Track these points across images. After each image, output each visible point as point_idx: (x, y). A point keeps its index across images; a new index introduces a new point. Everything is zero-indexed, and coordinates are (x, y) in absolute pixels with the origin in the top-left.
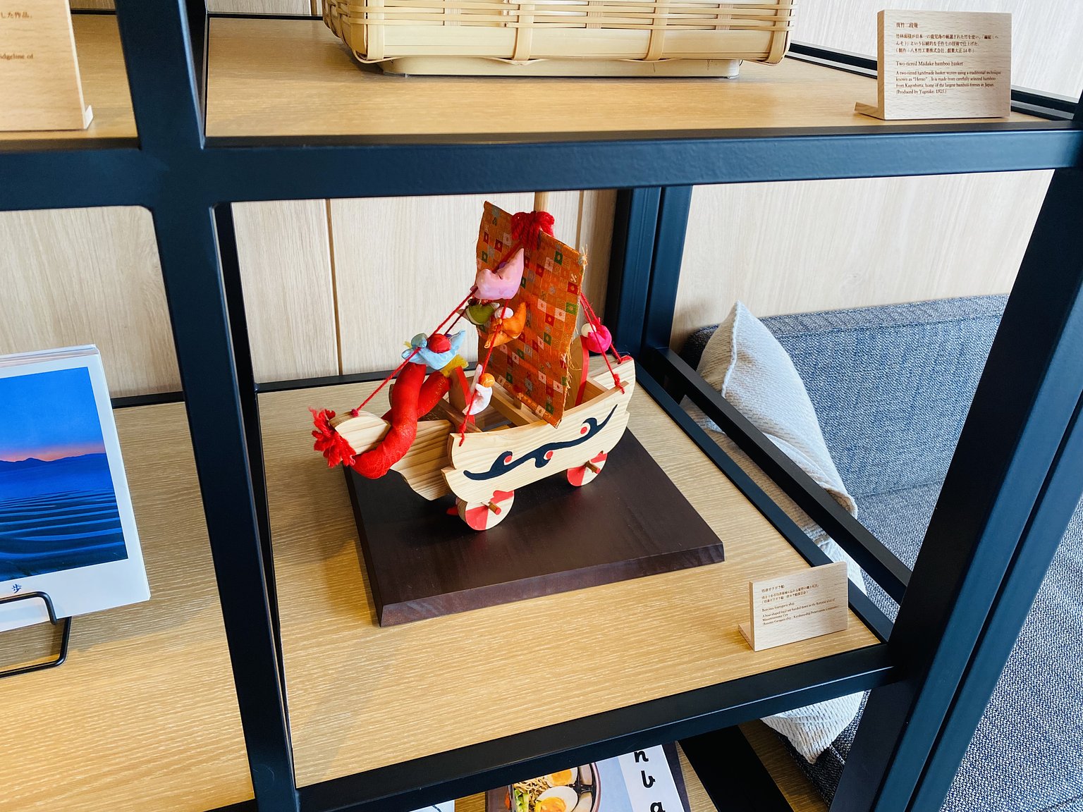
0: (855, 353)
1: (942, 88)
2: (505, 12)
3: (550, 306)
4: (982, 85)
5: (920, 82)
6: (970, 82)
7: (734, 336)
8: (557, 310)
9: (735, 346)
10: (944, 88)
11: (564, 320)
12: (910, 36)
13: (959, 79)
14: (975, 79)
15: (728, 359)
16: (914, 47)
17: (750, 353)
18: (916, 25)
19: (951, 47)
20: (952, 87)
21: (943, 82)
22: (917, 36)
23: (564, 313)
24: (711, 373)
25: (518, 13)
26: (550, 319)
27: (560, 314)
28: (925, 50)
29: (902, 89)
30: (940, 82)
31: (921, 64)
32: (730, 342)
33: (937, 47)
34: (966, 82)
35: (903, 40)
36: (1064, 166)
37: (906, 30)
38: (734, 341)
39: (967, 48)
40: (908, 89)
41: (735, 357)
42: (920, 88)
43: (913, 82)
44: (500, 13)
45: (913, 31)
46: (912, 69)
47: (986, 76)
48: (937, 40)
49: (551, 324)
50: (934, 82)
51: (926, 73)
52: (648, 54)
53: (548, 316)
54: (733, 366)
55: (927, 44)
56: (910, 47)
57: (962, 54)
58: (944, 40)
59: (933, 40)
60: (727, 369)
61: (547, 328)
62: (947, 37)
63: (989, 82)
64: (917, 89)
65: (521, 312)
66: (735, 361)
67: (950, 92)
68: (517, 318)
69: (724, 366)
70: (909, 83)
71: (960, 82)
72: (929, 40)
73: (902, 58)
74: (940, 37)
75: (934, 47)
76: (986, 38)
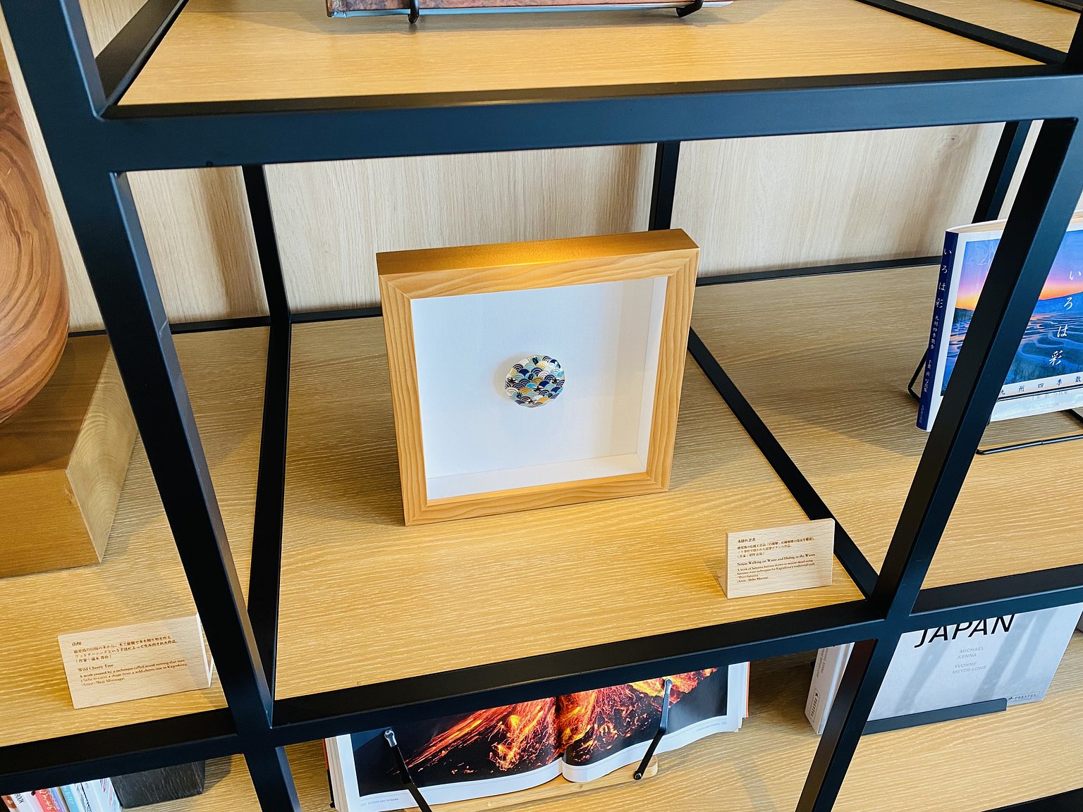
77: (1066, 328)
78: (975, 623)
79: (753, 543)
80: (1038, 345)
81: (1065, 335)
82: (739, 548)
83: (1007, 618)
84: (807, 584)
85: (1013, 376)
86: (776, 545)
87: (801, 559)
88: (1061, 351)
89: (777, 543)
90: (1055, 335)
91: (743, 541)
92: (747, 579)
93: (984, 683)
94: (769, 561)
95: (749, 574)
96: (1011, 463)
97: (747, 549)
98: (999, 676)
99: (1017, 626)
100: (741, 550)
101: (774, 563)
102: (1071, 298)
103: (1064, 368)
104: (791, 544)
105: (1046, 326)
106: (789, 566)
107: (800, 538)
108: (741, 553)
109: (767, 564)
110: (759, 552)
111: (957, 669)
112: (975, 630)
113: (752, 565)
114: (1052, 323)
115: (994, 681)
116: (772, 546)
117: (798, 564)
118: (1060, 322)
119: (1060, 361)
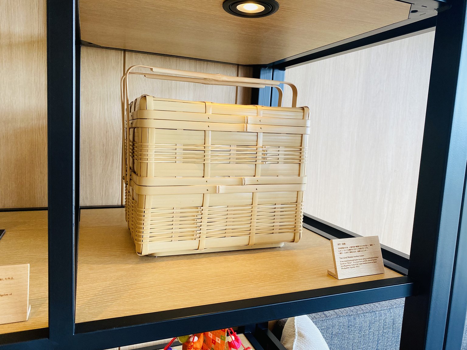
0: (348, 326)
1: (358, 265)
2: (195, 235)
3: (214, 336)
4: (372, 262)
5: (350, 264)
6: (368, 262)
7: (295, 324)
8: (217, 338)
9: (296, 329)
10: (359, 265)
11: (220, 343)
12: (343, 248)
13: (364, 261)
14: (370, 261)
15: (293, 336)
16: (345, 252)
17: (303, 332)
18: (345, 244)
19: (359, 250)
20: (362, 265)
21: (358, 263)
22: (346, 248)
23: (220, 340)
24: (287, 342)
25: (200, 235)
26: (214, 342)
27: (218, 340)
28: (350, 252)
29: (343, 268)
30: (357, 263)
31: (349, 257)
32: (294, 327)
33: (354, 251)
34: (366, 262)
35: (341, 249)
36: (408, 296)
37: (341, 246)
38: (296, 326)
39: (364, 250)
40: (346, 267)
41: (297, 334)
42: (350, 266)
43: (347, 264)
44: (193, 235)
45: (344, 246)
46: (346, 260)
47: (373, 259)
48: (353, 248)
49: (214, 344)
50: (355, 264)
51: (351, 260)
52: (249, 244)
53: (213, 340)
54: (296, 339)
55: (350, 250)
56: (344, 252)
57: (363, 252)
58: (356, 248)
59: (352, 248)
60: (293, 341)
61: (213, 346)
62: (357, 247)
63: (374, 261)
64: (349, 267)
65: (201, 338)
66: (297, 336)
67: (361, 266)
68: (199, 341)
69: (292, 339)
70: (345, 265)
71: (364, 262)
72: (350, 248)
73: (342, 256)
74: (354, 247)
75: (352, 251)
76: (371, 245)
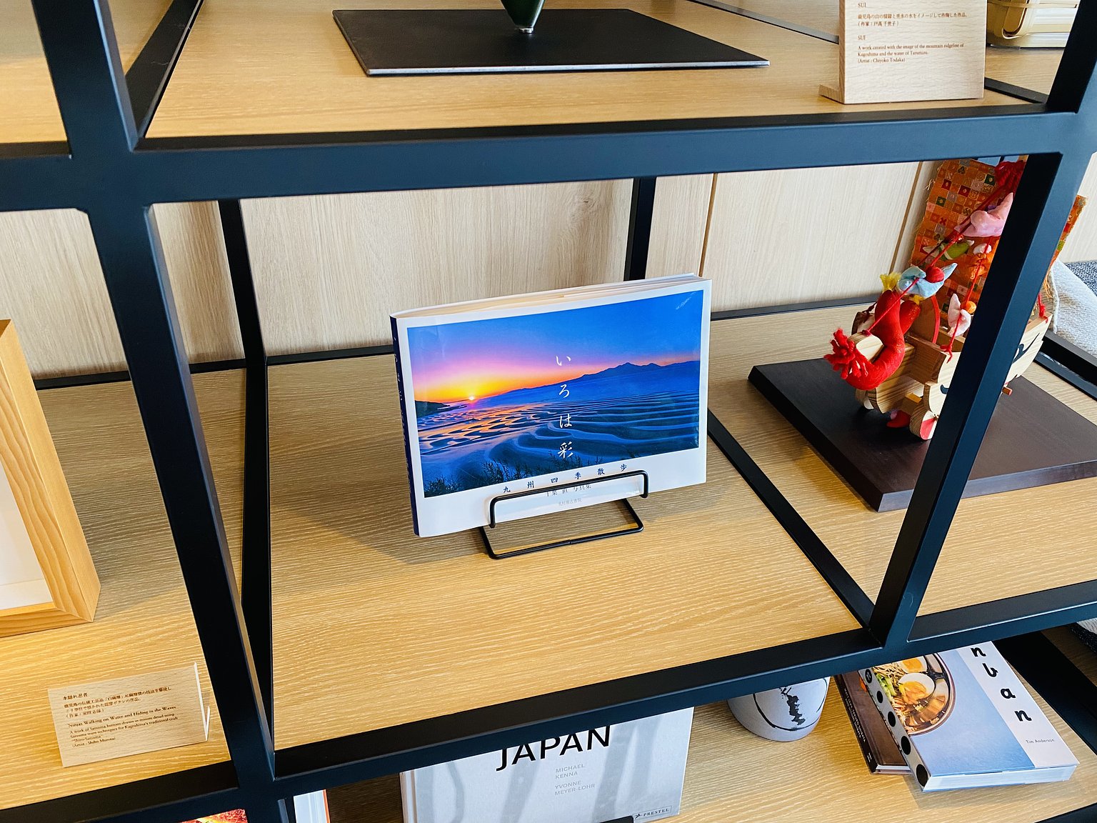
7: (1053, 280)
9: (1056, 290)
17: (1070, 295)
38: (1054, 285)
41: (1058, 299)
54: (1057, 307)
66: (1059, 303)
77: (569, 418)
78: (563, 739)
79: (84, 699)
80: (538, 437)
81: (569, 425)
82: (66, 706)
83: (601, 731)
84: (172, 742)
85: (516, 472)
86: (118, 700)
87: (157, 714)
88: (570, 443)
89: (119, 697)
90: (557, 425)
91: (70, 698)
92: (85, 742)
93: (599, 802)
94: (112, 718)
95: (88, 736)
96: (523, 568)
97: (78, 707)
98: (614, 793)
99: (617, 739)
100: (69, 708)
101: (119, 721)
102: (566, 386)
103: (579, 459)
104: (138, 696)
105: (542, 416)
106: (143, 722)
107: (150, 689)
108: (70, 712)
109: (111, 722)
110: (95, 709)
111: (559, 789)
112: (566, 747)
113: (89, 726)
114: (549, 413)
115: (611, 798)
116: (113, 701)
117: (154, 720)
118: (559, 412)
119: (572, 454)
